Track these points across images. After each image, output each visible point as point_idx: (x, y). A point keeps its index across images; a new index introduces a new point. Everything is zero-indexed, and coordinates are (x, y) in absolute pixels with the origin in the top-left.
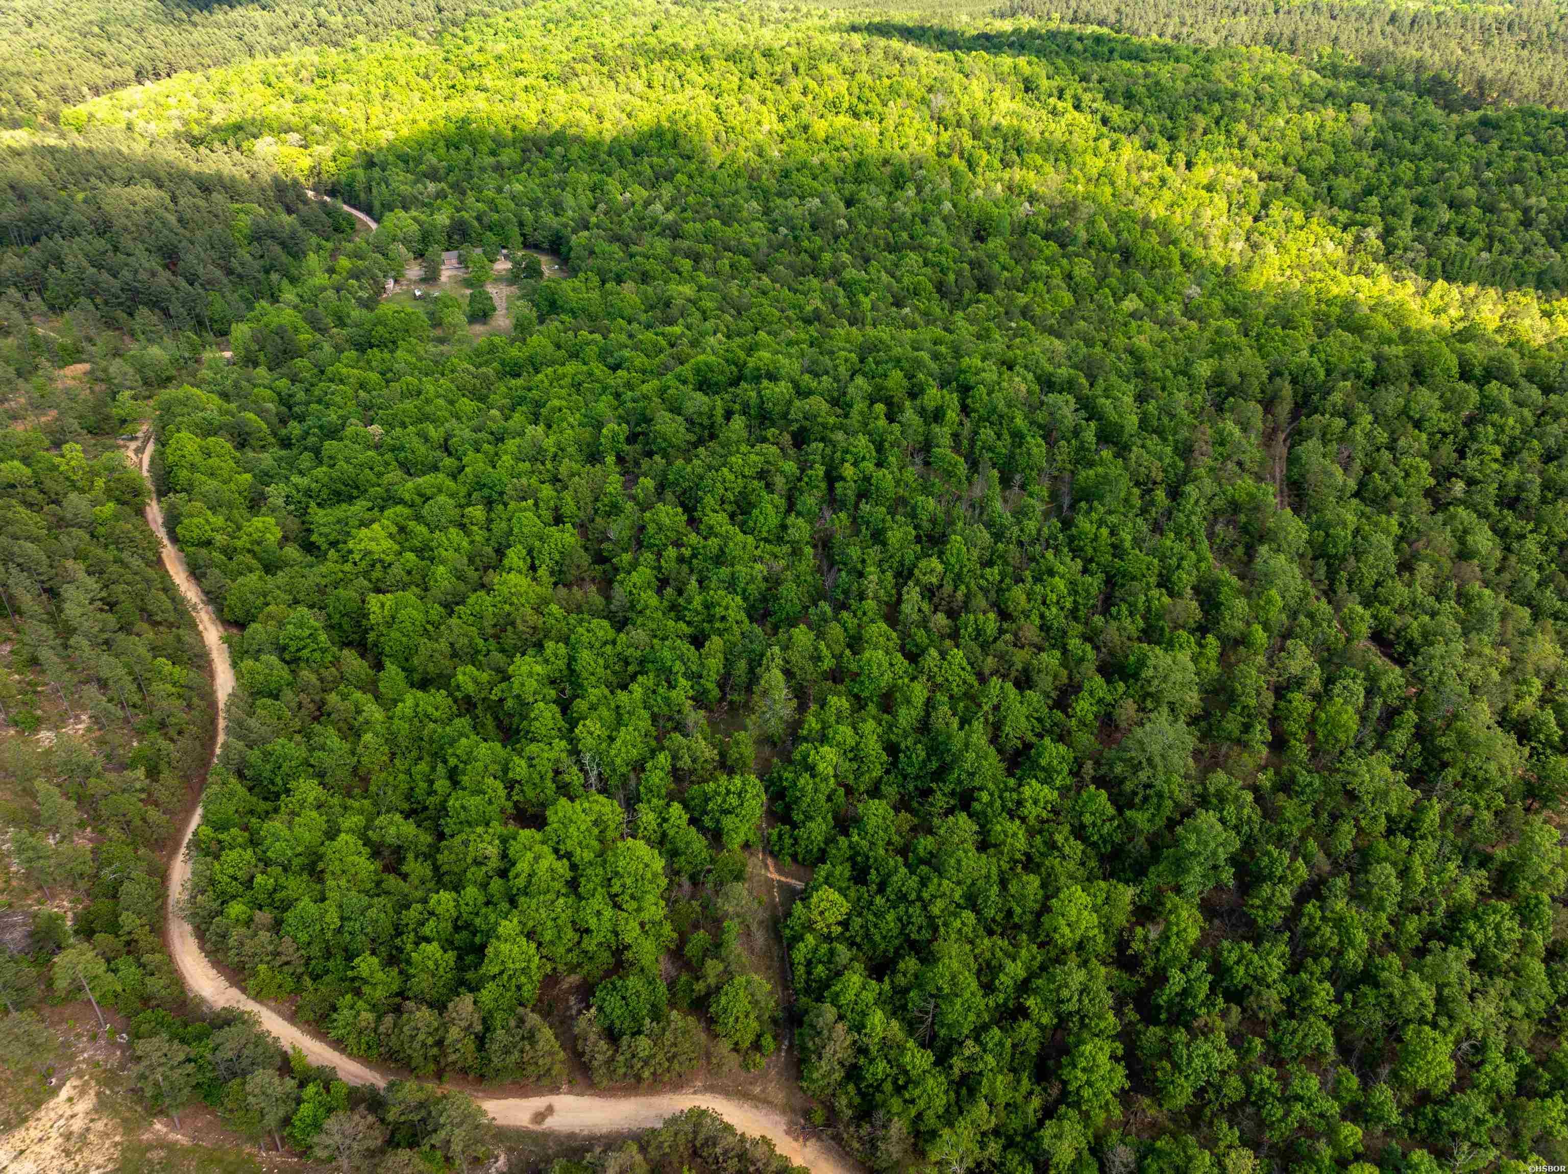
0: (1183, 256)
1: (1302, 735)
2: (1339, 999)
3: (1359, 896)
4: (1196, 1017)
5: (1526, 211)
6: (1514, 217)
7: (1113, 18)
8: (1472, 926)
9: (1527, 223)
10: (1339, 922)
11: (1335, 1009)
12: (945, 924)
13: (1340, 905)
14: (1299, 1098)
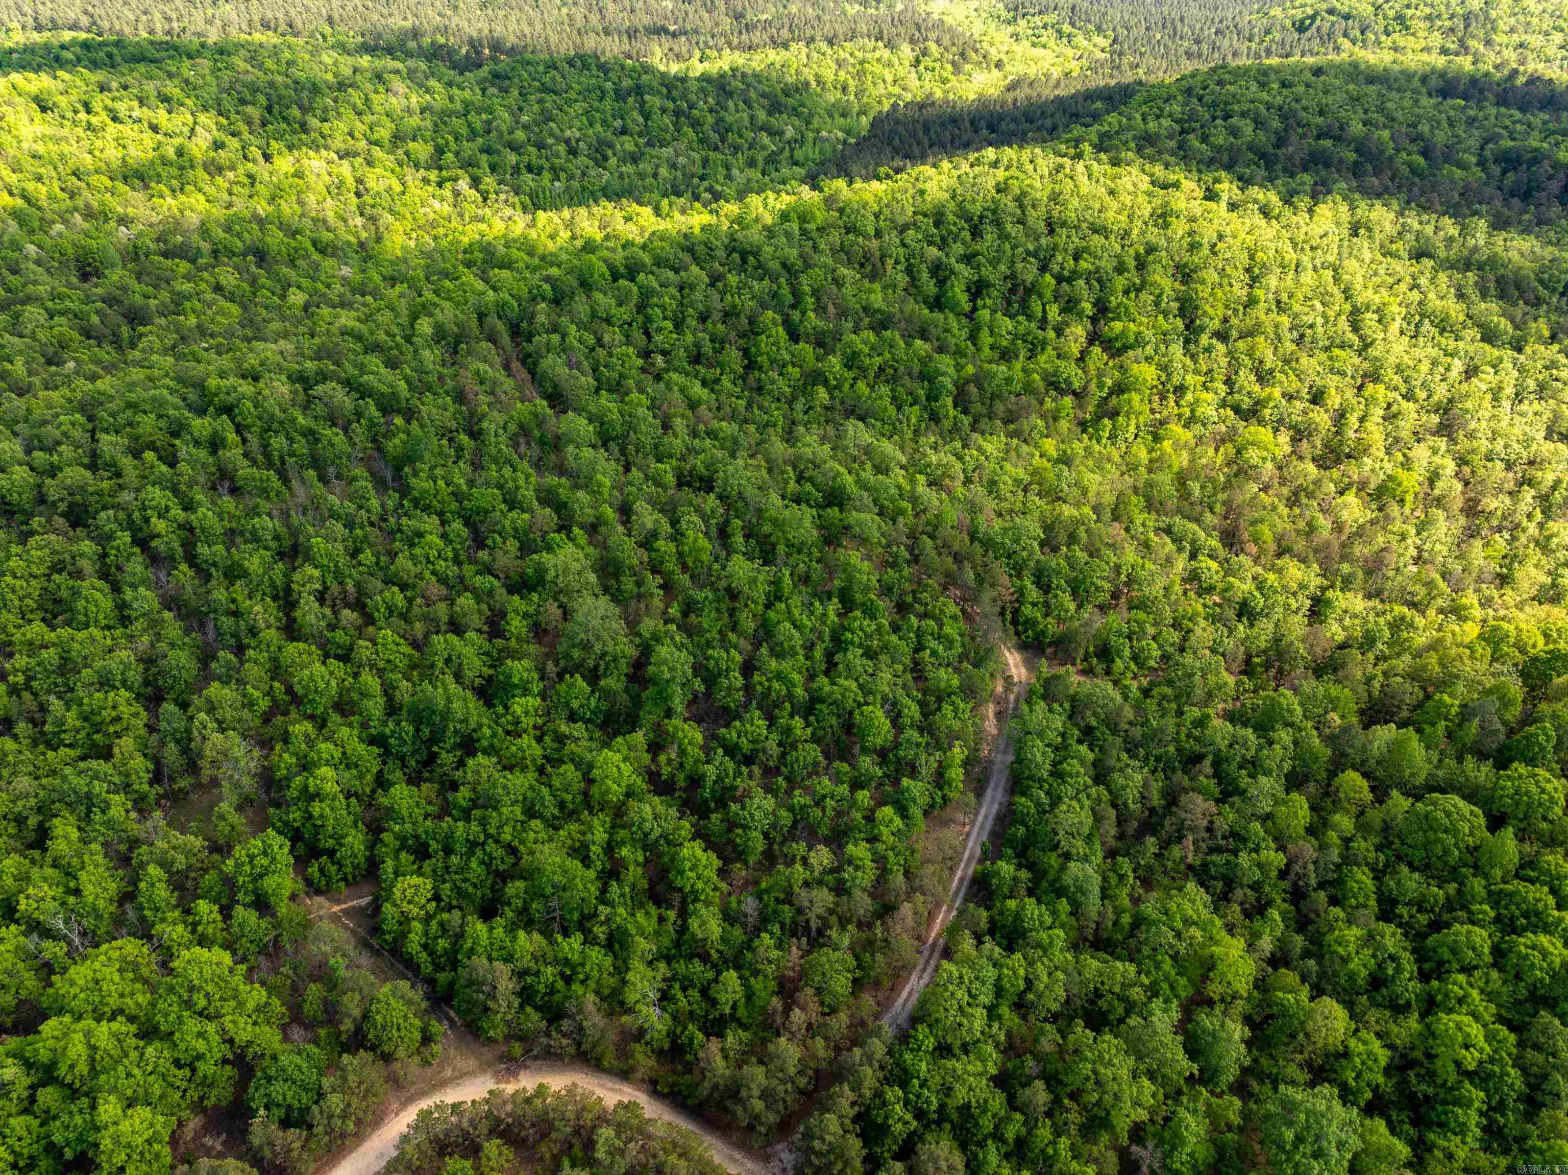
0: (314, 243)
1: (678, 569)
2: (808, 724)
3: (778, 654)
4: (735, 788)
5: (567, 142)
6: (562, 148)
7: (85, 21)
8: (849, 635)
9: (573, 152)
10: (780, 676)
11: (809, 731)
12: (522, 842)
13: (774, 663)
14: (824, 797)
